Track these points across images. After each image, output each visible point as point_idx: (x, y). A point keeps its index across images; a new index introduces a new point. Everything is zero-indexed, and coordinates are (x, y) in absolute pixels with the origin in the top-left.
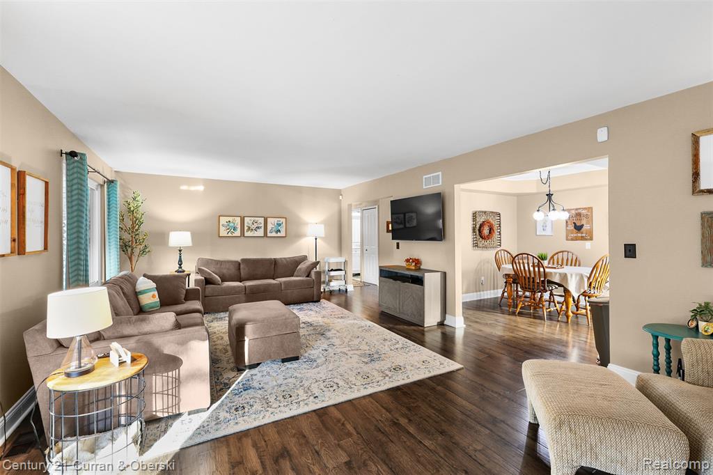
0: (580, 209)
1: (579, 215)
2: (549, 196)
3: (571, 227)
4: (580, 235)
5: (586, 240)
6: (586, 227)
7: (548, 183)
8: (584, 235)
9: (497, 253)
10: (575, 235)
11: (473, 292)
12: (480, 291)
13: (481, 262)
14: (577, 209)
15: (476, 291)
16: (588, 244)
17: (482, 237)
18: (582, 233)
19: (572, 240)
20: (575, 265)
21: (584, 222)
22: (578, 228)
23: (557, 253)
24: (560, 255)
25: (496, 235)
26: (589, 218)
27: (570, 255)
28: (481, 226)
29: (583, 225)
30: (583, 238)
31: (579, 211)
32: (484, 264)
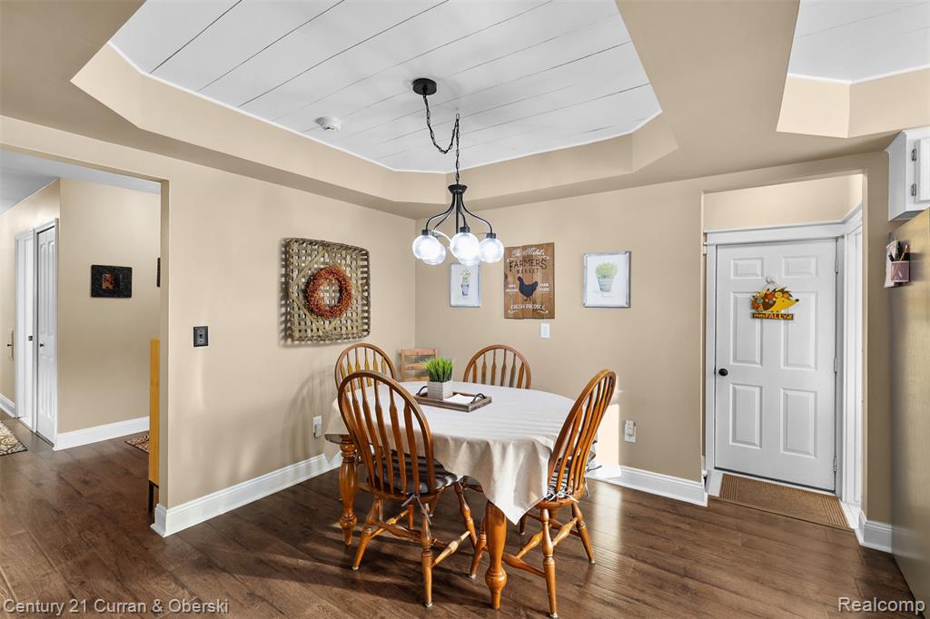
0: (531, 246)
1: (528, 260)
2: (457, 190)
3: (514, 288)
4: (530, 306)
5: (542, 317)
6: (542, 289)
7: (452, 153)
8: (538, 306)
9: (346, 353)
10: (521, 307)
11: (283, 465)
12: (307, 457)
13: (311, 378)
14: (525, 248)
15: (295, 461)
16: (545, 327)
17: (311, 311)
18: (534, 303)
19: (516, 317)
20: (519, 386)
21: (538, 277)
22: (527, 290)
23: (483, 352)
24: (489, 354)
25: (356, 303)
26: (548, 266)
27: (510, 355)
28: (313, 281)
29: (536, 284)
30: (536, 315)
31: (530, 251)
32: (321, 383)
